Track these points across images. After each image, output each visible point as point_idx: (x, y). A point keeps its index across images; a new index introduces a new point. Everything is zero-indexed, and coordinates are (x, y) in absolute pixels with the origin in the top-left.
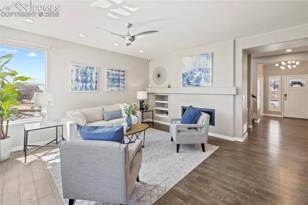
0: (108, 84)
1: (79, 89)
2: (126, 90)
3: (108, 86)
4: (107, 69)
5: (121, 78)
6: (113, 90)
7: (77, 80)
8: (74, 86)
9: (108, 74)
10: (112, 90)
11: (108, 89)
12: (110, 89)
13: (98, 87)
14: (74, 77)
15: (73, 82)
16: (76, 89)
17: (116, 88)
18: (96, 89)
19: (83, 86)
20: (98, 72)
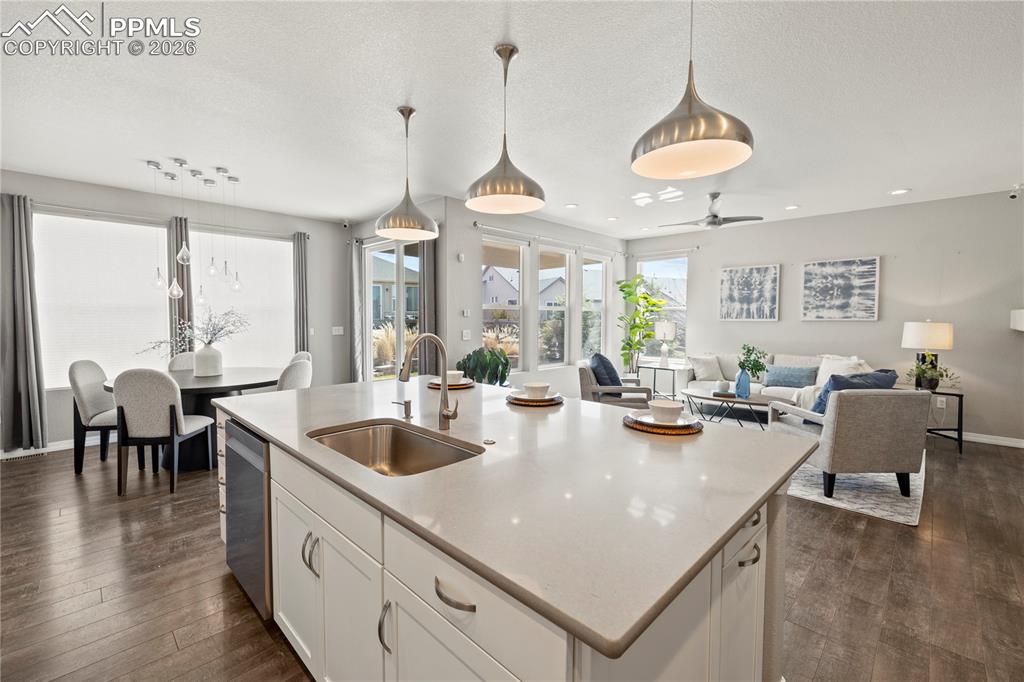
0: (807, 302)
1: (734, 315)
2: (876, 318)
3: (806, 309)
4: (806, 266)
5: (857, 282)
6: (822, 317)
7: (731, 298)
8: (725, 310)
9: (808, 279)
10: (818, 317)
11: (805, 314)
12: (812, 315)
13: (776, 311)
14: (726, 293)
15: (724, 302)
16: (728, 315)
17: (836, 314)
18: (772, 315)
19: (742, 309)
20: (778, 276)
